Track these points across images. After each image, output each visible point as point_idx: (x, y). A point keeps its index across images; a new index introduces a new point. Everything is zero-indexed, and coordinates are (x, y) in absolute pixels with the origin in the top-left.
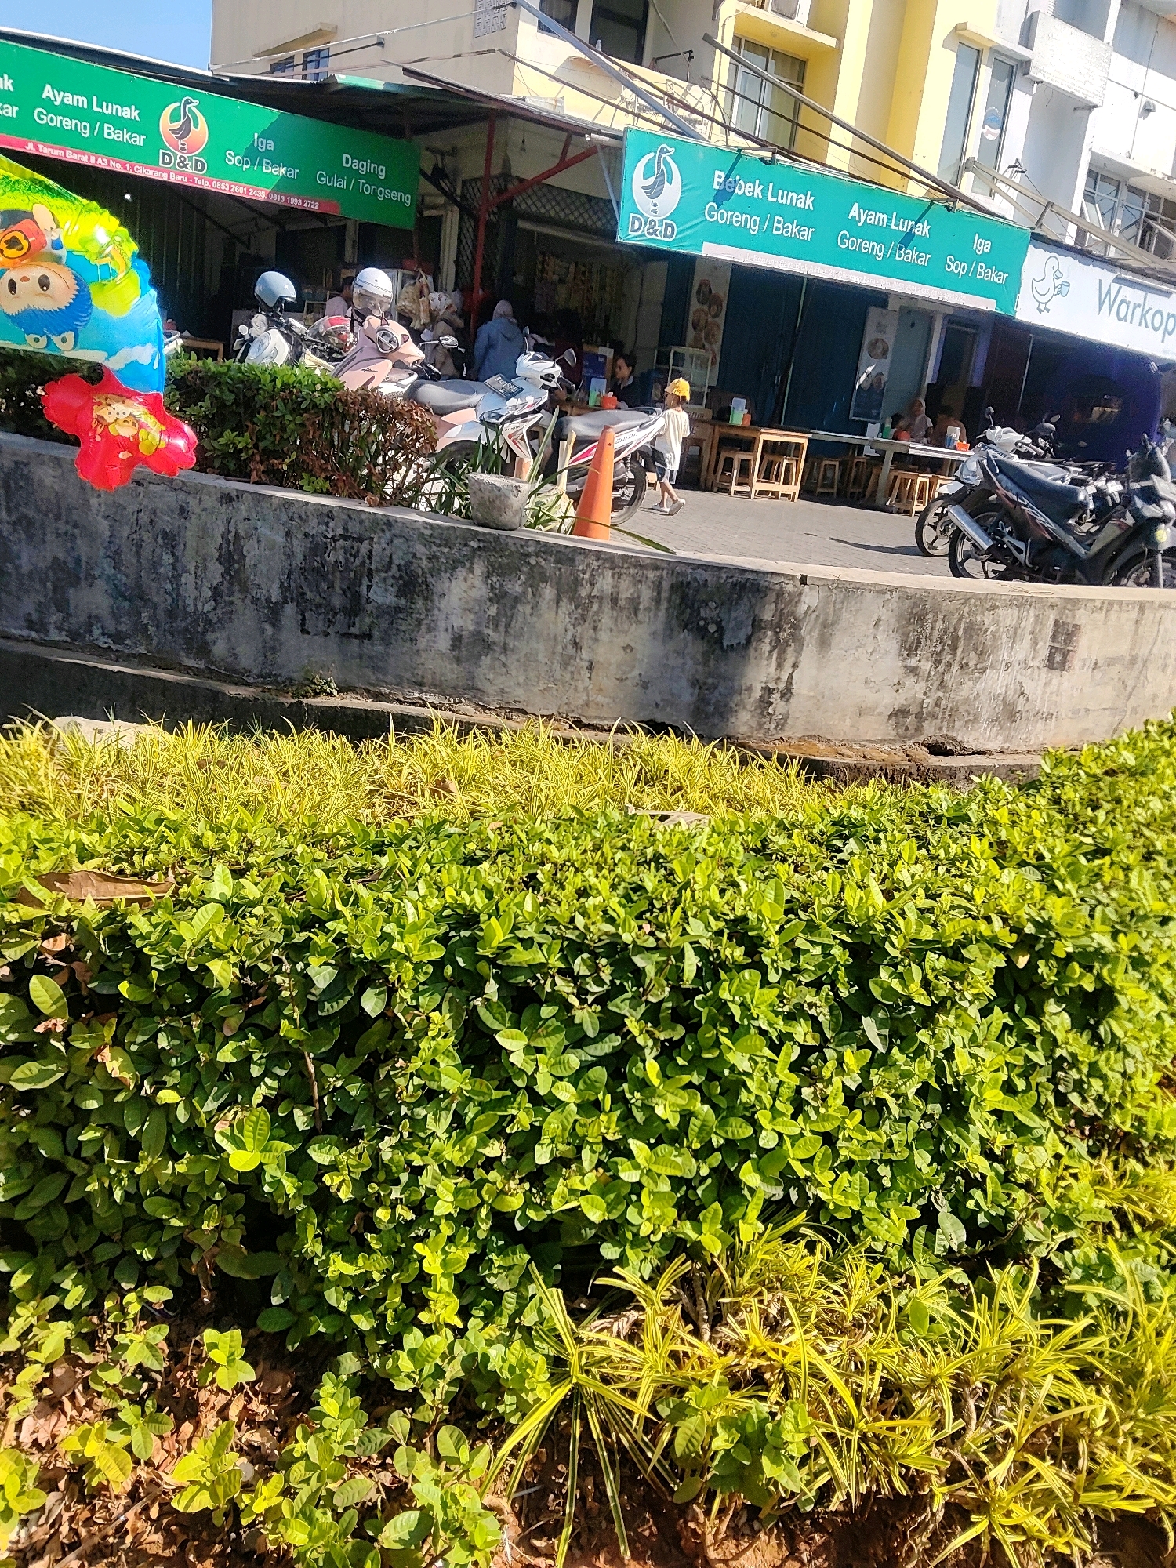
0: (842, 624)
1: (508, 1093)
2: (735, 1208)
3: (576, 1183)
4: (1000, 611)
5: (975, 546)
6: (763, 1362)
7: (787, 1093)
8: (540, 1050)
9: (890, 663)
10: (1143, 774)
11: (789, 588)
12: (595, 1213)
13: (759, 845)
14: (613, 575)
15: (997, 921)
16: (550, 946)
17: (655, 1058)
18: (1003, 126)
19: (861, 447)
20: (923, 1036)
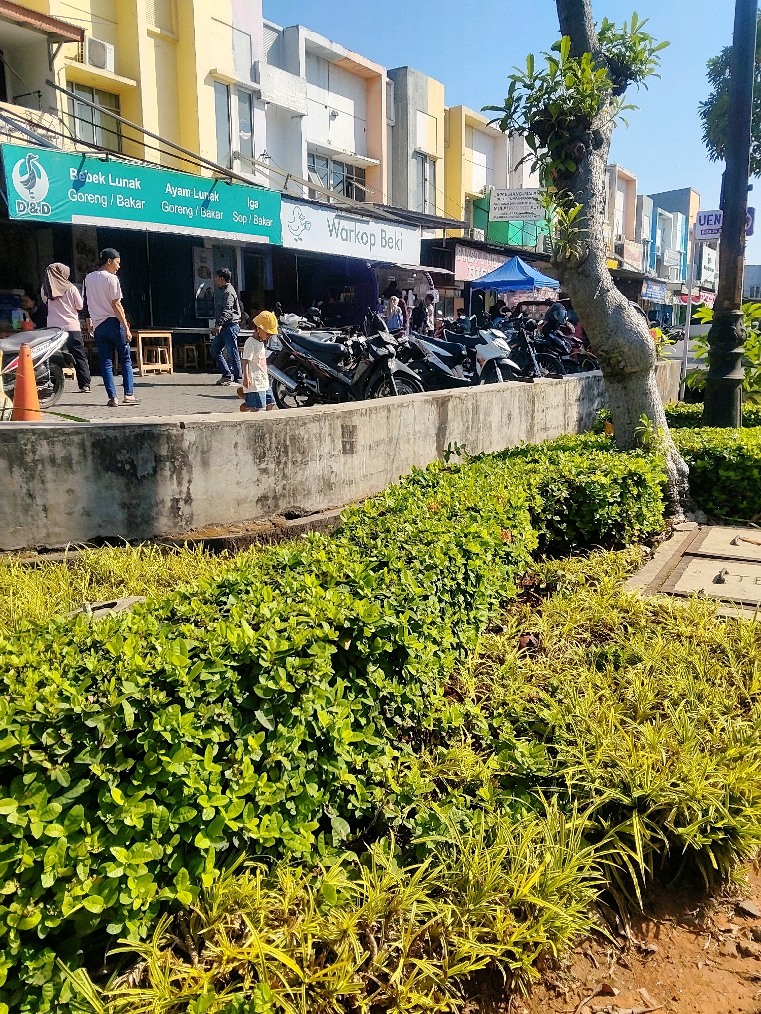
0: (214, 449)
1: (13, 844)
2: (196, 867)
3: (78, 891)
4: (308, 425)
5: (288, 388)
6: (236, 964)
7: (215, 778)
8: (27, 808)
9: (250, 469)
10: (401, 511)
11: (174, 432)
12: (96, 906)
13: (169, 614)
14: (48, 444)
15: (326, 626)
16: (20, 731)
17: (117, 786)
18: (252, 131)
19: (207, 336)
20: (295, 712)
